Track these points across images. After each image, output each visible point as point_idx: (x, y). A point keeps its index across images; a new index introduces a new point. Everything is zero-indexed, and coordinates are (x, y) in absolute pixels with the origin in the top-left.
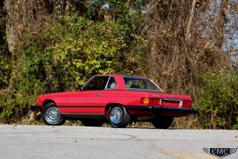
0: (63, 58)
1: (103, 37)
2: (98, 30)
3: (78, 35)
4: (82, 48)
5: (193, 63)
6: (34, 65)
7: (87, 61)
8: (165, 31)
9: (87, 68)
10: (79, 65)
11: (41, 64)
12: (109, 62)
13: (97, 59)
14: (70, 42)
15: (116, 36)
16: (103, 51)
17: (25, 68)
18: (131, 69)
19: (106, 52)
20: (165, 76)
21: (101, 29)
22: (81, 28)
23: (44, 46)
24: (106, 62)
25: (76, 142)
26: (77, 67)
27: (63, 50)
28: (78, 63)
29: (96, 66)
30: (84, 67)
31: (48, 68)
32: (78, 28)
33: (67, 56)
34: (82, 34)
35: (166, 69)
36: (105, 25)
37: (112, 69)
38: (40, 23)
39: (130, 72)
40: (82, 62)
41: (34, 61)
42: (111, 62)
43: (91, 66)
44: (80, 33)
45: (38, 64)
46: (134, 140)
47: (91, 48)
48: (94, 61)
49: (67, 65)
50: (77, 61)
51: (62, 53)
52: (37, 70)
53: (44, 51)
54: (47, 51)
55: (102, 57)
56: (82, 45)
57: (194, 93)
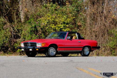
0: (45, 24)
1: (65, 13)
2: (62, 10)
3: (53, 13)
4: (54, 19)
5: (107, 25)
6: (32, 27)
7: (57, 25)
8: (93, 10)
9: (57, 28)
10: (53, 27)
11: (35, 27)
12: (67, 25)
13: (62, 24)
14: (49, 16)
15: (71, 13)
16: (64, 20)
17: (28, 29)
18: (78, 28)
19: (65, 21)
20: (94, 31)
21: (64, 10)
22: (54, 9)
23: (37, 18)
24: (66, 25)
25: (46, 64)
26: (52, 28)
27: (46, 20)
28: (52, 26)
29: (61, 28)
30: (55, 28)
31: (39, 29)
32: (53, 10)
33: (48, 23)
34: (55, 12)
35: (94, 28)
36: (66, 8)
37: (69, 28)
38: (35, 8)
39: (78, 30)
40: (55, 25)
41: (32, 26)
42: (68, 25)
43: (59, 27)
44: (54, 12)
45: (34, 27)
46: (71, 62)
47: (59, 19)
48: (60, 25)
49: (48, 27)
50: (52, 25)
51: (45, 22)
52: (34, 30)
53: (37, 21)
54: (38, 20)
55: (64, 23)
56: (54, 17)
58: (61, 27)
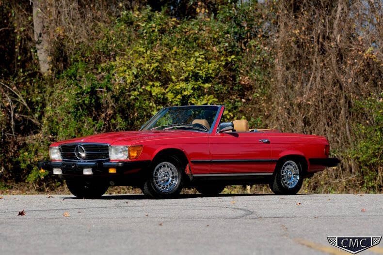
0: (129, 81)
1: (194, 44)
2: (186, 33)
3: (152, 43)
4: (160, 63)
5: (347, 82)
6: (82, 93)
7: (171, 85)
8: (297, 31)
9: (170, 96)
11: (93, 92)
12: (207, 85)
13: (186, 80)
14: (141, 55)
15: (216, 42)
16: (196, 67)
17: (66, 99)
18: (242, 96)
19: (200, 69)
20: (299, 106)
21: (192, 32)
22: (159, 30)
23: (98, 61)
24: (202, 85)
26: (154, 94)
27: (129, 68)
28: (154, 89)
29: (185, 93)
30: (164, 94)
31: (106, 97)
32: (153, 31)
33: (136, 77)
34: (160, 40)
35: (301, 94)
36: (197, 24)
37: (212, 96)
38: (91, 25)
39: (241, 101)
40: (162, 86)
41: (81, 88)
42: (210, 85)
43: (177, 93)
44: (157, 40)
45: (88, 93)
47: (176, 63)
48: (183, 85)
49: (136, 93)
50: (153, 85)
51: (127, 73)
52: (86, 102)
53: (97, 69)
54: (102, 69)
55: (196, 76)
56: (160, 57)
57: (348, 132)
58: (185, 90)
